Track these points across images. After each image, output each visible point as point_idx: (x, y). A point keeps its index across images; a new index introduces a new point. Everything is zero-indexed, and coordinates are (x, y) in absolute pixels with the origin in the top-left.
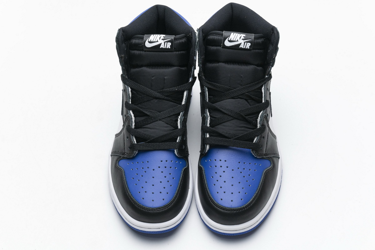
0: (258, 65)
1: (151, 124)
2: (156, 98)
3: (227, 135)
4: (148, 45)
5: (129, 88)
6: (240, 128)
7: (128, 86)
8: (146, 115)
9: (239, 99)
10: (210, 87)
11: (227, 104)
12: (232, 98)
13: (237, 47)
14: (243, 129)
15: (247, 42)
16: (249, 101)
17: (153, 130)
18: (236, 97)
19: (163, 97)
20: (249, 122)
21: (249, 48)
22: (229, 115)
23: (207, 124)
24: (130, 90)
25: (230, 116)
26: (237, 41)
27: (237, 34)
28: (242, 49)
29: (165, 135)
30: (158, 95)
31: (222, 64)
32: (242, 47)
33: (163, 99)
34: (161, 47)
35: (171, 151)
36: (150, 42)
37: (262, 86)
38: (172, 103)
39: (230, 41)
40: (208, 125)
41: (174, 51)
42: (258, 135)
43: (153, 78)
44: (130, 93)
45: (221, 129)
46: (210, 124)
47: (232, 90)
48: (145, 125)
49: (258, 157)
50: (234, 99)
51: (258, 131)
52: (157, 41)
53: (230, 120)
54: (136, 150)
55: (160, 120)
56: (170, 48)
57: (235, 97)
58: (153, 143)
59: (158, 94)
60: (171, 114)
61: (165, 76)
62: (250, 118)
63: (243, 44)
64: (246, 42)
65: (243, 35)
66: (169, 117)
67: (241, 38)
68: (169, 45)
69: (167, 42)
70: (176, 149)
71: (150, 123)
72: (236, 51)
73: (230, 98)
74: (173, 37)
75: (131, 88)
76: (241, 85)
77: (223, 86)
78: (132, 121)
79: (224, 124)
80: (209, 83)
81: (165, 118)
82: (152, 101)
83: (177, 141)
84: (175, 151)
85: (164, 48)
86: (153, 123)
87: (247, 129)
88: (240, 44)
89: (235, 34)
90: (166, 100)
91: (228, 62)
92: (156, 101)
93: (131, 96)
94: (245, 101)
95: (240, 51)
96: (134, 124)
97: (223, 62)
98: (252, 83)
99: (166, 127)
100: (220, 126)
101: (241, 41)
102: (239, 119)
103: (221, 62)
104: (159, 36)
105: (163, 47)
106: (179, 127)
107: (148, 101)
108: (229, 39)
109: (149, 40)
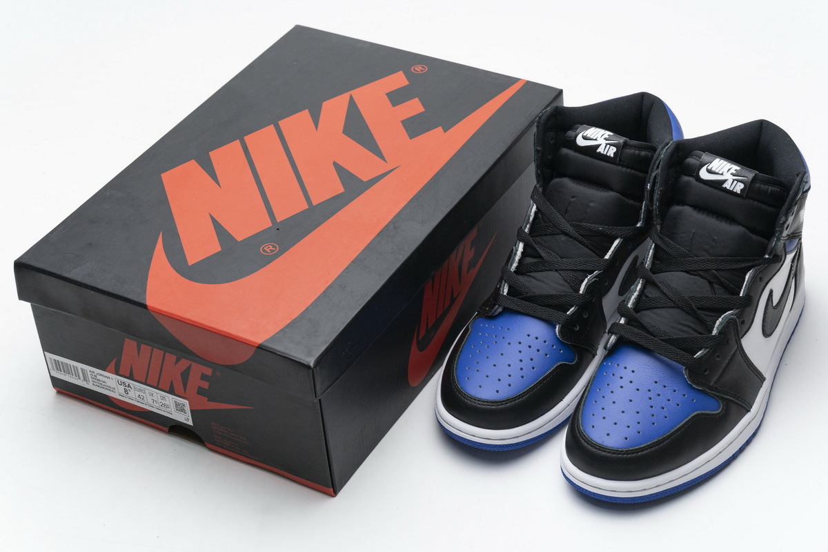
0: (752, 230)
1: (540, 274)
2: (566, 234)
3: (651, 330)
4: (580, 142)
5: (535, 207)
6: (681, 327)
7: (534, 202)
8: (540, 257)
9: (697, 278)
10: (659, 243)
11: (676, 280)
12: (687, 272)
13: (718, 185)
14: (686, 329)
15: (738, 181)
16: (715, 286)
17: (539, 283)
18: (692, 272)
19: (577, 235)
20: (701, 322)
21: (739, 192)
22: (669, 299)
23: (628, 302)
24: (534, 208)
25: (671, 300)
26: (722, 174)
27: (726, 163)
28: (726, 190)
29: (551, 296)
30: (568, 228)
31: (687, 209)
32: (728, 188)
33: (575, 239)
34: (598, 151)
35: (551, 324)
36: (585, 138)
37: (748, 269)
38: (589, 251)
39: (710, 171)
40: (630, 305)
41: (618, 165)
42: (707, 348)
43: (572, 200)
44: (532, 214)
45: (648, 318)
46: (633, 304)
47: (691, 257)
48: (532, 272)
49: (694, 386)
50: (691, 274)
51: (709, 341)
52: (596, 140)
53: (669, 307)
54: (499, 306)
55: (556, 270)
56: (612, 156)
57: (692, 270)
58: (528, 303)
59: (571, 228)
60: (579, 268)
61: (592, 202)
62: (706, 315)
63: (730, 182)
64: (736, 180)
65: (735, 168)
66: (572, 270)
67: (731, 172)
68: (611, 152)
69: (611, 145)
70: (560, 324)
71: (540, 271)
72: (715, 191)
73: (681, 271)
74: (621, 140)
75: (537, 208)
76: (709, 254)
77: (678, 246)
78: (514, 259)
79: (658, 311)
80: (660, 238)
81: (566, 270)
82: (557, 237)
83: (568, 313)
84: (557, 327)
85: (603, 154)
86: (544, 273)
87: (691, 331)
88: (725, 181)
89: (722, 161)
90: (580, 242)
91: (699, 207)
92: (563, 238)
93: (531, 219)
94: (706, 284)
95: (721, 193)
96: (515, 265)
97: (691, 206)
98: (731, 256)
99: (562, 285)
100: (648, 313)
101: (728, 177)
102: (684, 310)
103: (688, 205)
104: (601, 131)
105: (602, 152)
106: (581, 292)
107: (552, 234)
108: (709, 168)
109: (585, 135)
